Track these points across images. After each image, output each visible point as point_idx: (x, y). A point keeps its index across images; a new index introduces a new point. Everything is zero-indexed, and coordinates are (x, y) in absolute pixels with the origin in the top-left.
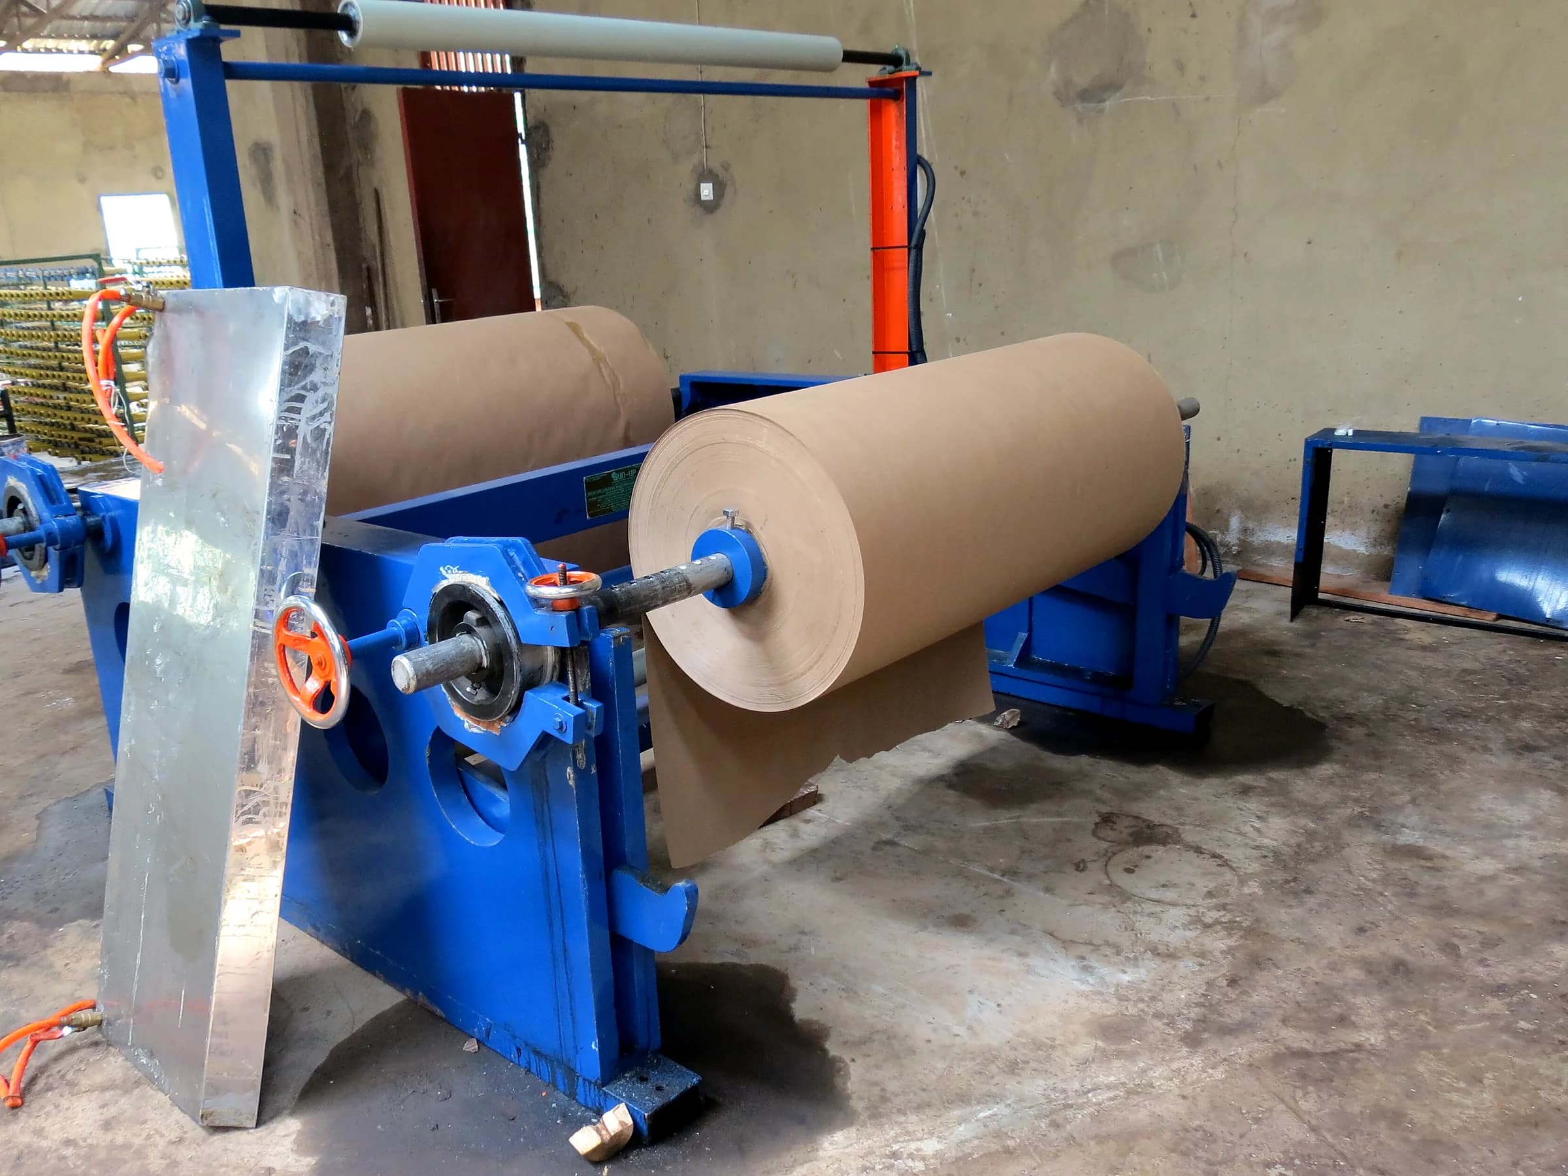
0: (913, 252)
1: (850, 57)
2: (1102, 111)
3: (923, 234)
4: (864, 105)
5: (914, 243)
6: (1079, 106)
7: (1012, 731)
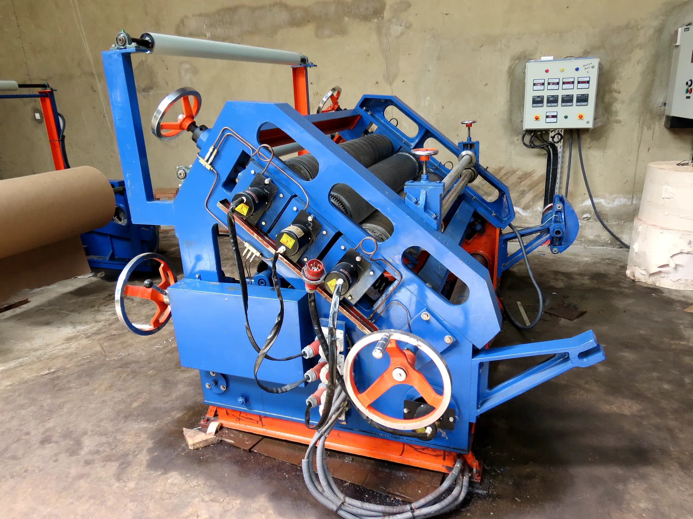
0: (61, 142)
1: (20, 86)
2: (149, 95)
3: (64, 137)
4: (39, 99)
5: (61, 139)
6: (143, 94)
7: (102, 278)
